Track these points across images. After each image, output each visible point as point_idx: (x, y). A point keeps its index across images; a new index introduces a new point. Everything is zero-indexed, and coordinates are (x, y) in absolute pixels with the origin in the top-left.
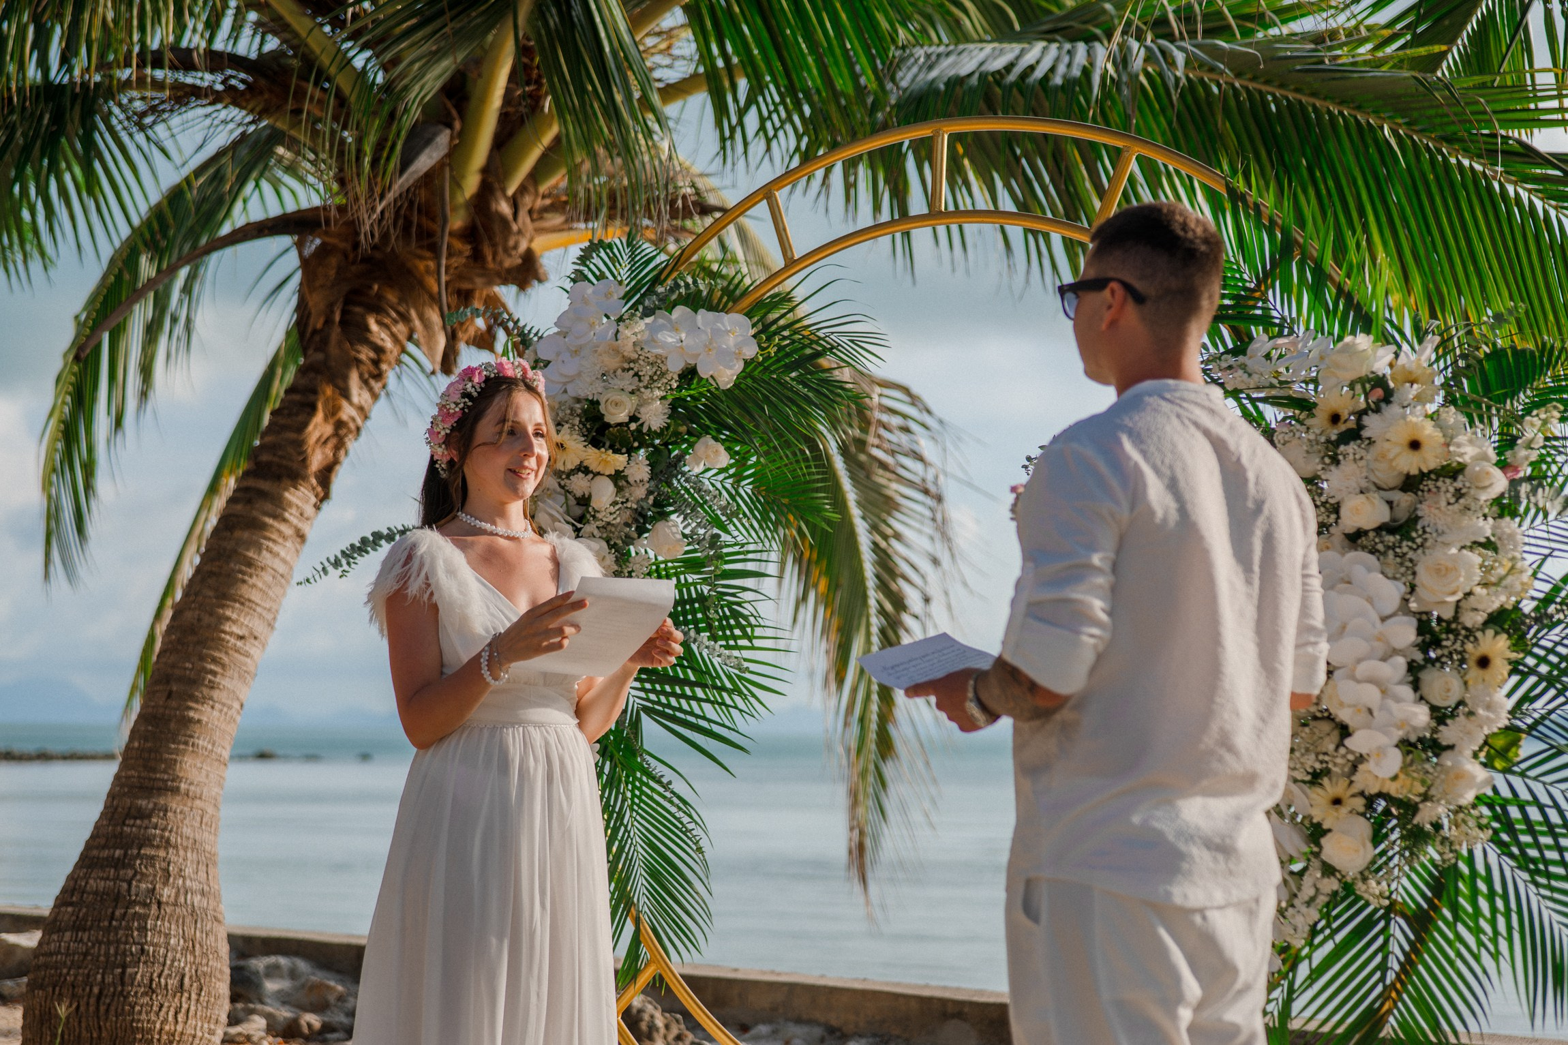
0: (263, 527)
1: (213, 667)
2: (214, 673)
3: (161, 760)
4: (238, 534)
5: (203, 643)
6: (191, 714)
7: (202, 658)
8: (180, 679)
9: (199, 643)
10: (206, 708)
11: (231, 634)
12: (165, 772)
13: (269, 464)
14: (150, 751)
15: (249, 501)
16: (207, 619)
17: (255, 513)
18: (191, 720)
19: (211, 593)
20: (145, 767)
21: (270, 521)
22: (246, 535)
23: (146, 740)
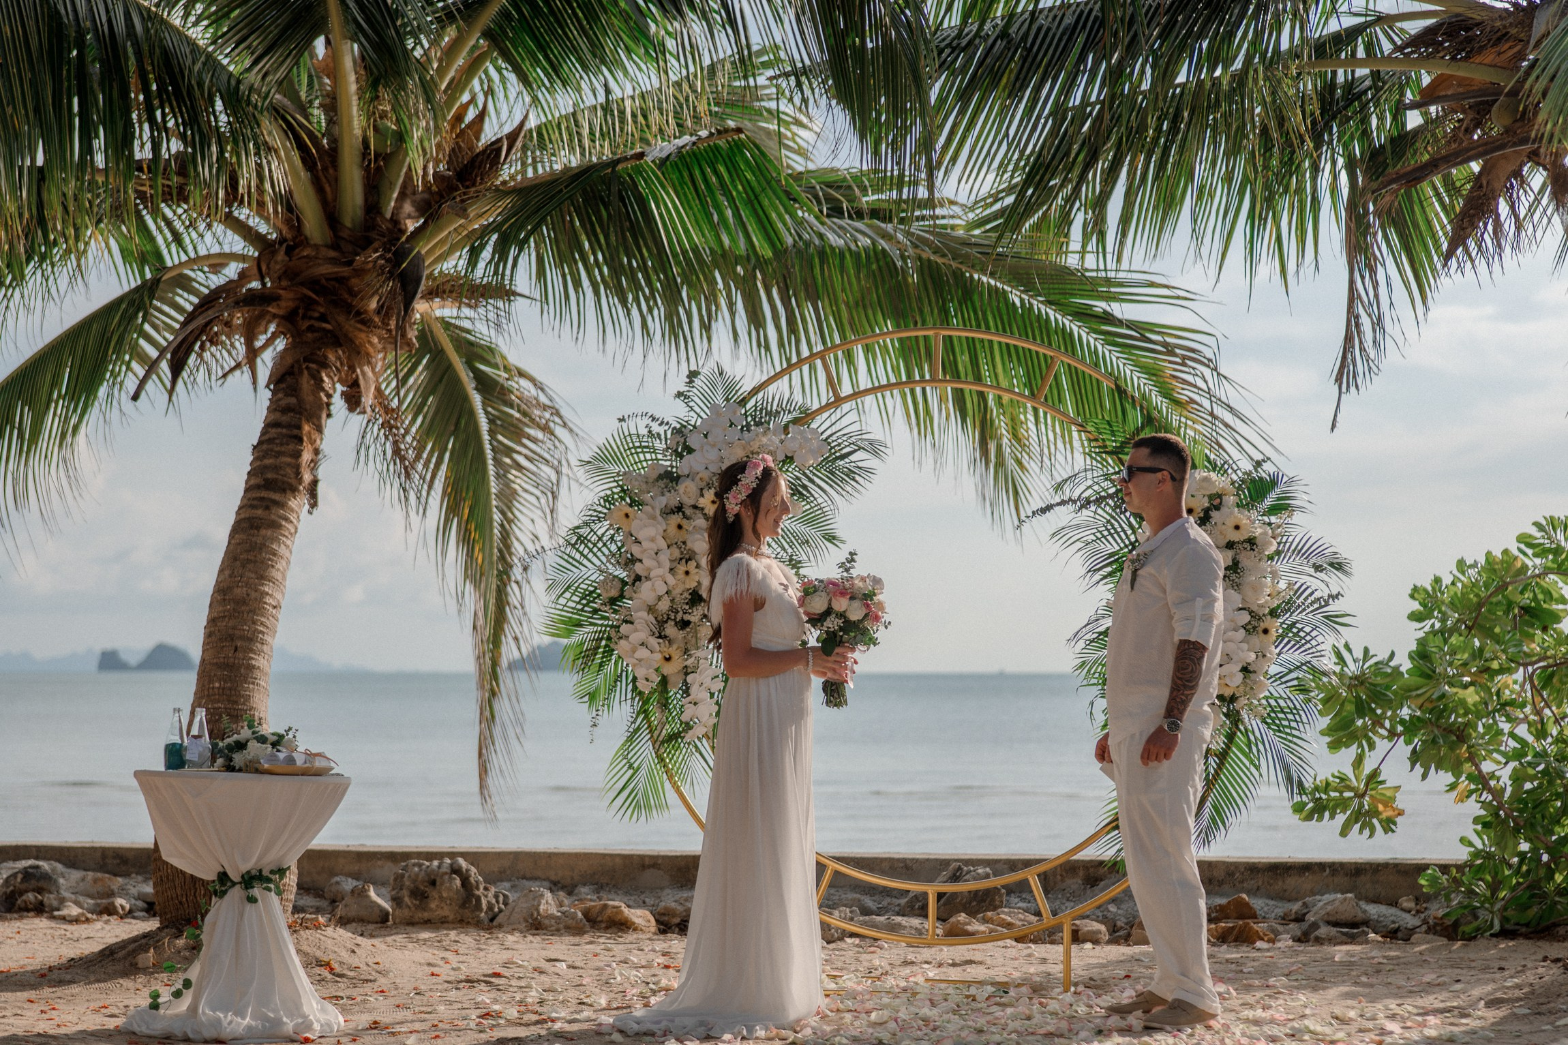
0: (280, 526)
1: (261, 628)
2: (263, 633)
3: (240, 696)
4: (263, 532)
5: (253, 611)
6: (254, 662)
7: (254, 623)
8: (242, 638)
9: (250, 611)
10: (260, 658)
11: (269, 604)
12: (244, 704)
13: (275, 481)
14: (230, 689)
15: (267, 508)
16: (253, 595)
17: (273, 517)
18: (254, 667)
19: (253, 575)
20: (229, 701)
21: (284, 523)
22: (269, 533)
23: (225, 682)
